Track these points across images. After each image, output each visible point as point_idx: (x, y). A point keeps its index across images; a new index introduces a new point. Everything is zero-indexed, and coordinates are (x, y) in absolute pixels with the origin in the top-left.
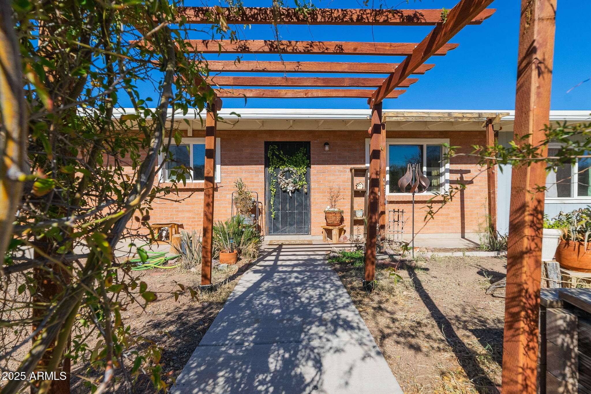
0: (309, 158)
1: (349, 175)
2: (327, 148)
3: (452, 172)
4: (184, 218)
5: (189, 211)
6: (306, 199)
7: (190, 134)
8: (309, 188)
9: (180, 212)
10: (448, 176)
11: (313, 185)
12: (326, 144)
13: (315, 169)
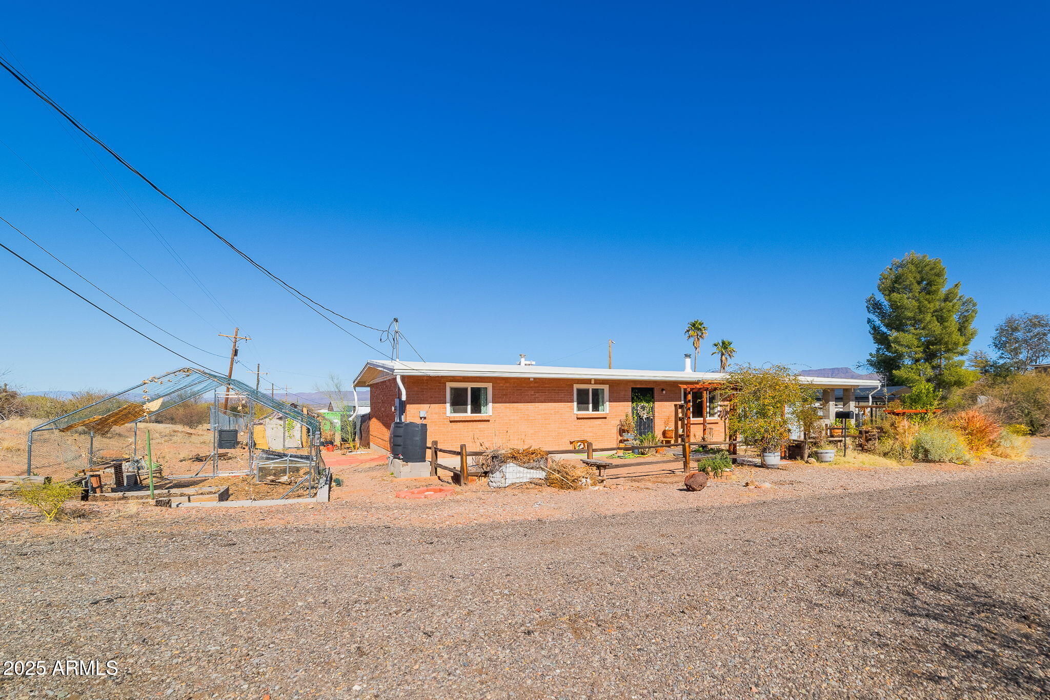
0: (653, 398)
1: (673, 408)
2: (664, 392)
3: (721, 406)
4: (587, 436)
5: (590, 432)
6: (651, 423)
7: (593, 382)
8: (654, 417)
9: (585, 432)
10: (719, 408)
11: (656, 414)
12: (663, 390)
13: (657, 404)
